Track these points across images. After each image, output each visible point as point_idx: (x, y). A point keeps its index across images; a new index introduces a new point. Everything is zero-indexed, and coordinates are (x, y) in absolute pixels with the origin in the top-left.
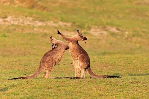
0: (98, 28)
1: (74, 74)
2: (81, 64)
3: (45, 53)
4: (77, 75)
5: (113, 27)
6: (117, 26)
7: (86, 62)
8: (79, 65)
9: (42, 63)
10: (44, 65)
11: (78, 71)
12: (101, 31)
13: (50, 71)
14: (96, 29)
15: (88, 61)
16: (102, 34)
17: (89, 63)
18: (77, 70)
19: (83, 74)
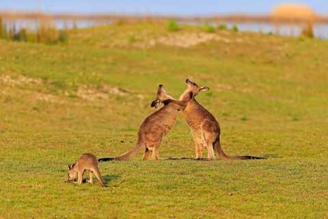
0: (88, 87)
1: (194, 154)
2: (208, 135)
3: (143, 120)
4: (200, 154)
5: (113, 87)
6: (119, 84)
7: (215, 131)
8: (203, 138)
9: (143, 136)
10: (147, 139)
11: (201, 148)
12: (95, 93)
13: (157, 147)
14: (86, 89)
15: (218, 131)
16: (100, 98)
17: (219, 133)
18: (198, 145)
19: (211, 152)
